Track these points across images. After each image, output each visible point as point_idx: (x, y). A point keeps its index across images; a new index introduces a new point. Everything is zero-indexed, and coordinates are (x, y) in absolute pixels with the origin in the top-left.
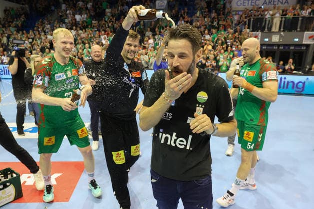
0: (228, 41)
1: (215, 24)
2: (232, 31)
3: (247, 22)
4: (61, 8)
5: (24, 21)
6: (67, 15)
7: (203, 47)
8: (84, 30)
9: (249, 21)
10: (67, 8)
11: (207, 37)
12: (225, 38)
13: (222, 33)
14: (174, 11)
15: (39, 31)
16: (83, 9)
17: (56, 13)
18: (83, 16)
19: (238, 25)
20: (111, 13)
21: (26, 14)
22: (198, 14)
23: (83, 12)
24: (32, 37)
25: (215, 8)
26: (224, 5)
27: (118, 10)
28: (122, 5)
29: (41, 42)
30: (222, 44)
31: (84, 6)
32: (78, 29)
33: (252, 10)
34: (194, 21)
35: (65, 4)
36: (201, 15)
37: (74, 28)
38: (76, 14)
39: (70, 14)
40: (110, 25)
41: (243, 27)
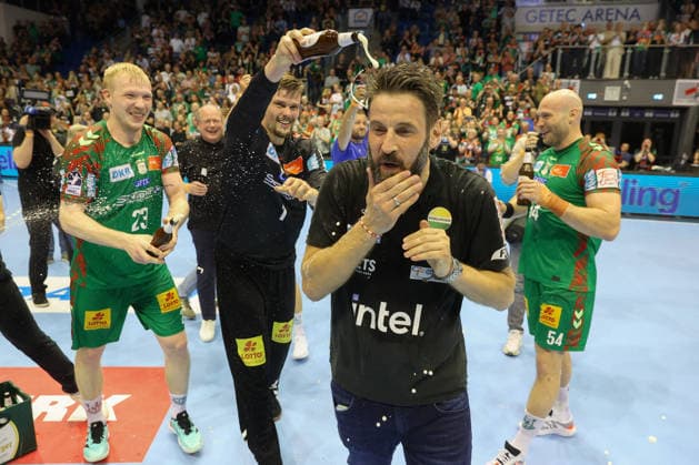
0: (507, 98)
1: (479, 60)
2: (516, 76)
3: (550, 57)
4: (139, 23)
5: (58, 50)
6: (151, 38)
7: (452, 111)
8: (189, 72)
9: (555, 54)
10: (151, 24)
11: (462, 89)
12: (501, 92)
13: (495, 80)
14: (387, 32)
15: (89, 73)
16: (187, 25)
17: (128, 35)
18: (187, 41)
19: (530, 62)
20: (250, 35)
21: (62, 37)
22: (441, 39)
23: (189, 33)
24: (74, 86)
25: (478, 26)
26: (499, 19)
27: (265, 30)
28: (275, 18)
29: (93, 99)
30: (495, 105)
31: (190, 18)
32: (176, 69)
33: (559, 31)
34: (432, 53)
35: (147, 13)
36: (448, 41)
37: (168, 66)
38: (173, 37)
39: (159, 37)
40: (246, 61)
41: (542, 68)
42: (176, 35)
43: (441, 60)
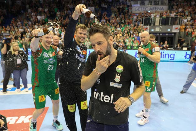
0: (131, 31)
1: (123, 21)
2: (132, 25)
3: (141, 20)
4: (28, 11)
5: (3, 19)
6: (32, 16)
7: (116, 35)
8: (43, 25)
10: (31, 12)
11: (119, 29)
12: (129, 30)
13: (128, 26)
14: (98, 14)
15: (13, 26)
16: (42, 12)
17: (25, 15)
18: (42, 16)
19: (136, 21)
20: (60, 15)
21: (4, 15)
22: (113, 15)
23: (42, 14)
24: (9, 30)
25: (122, 12)
26: (128, 10)
27: (64, 14)
28: (67, 10)
29: (15, 33)
30: (127, 33)
31: (43, 10)
32: (40, 24)
33: (144, 13)
34: (111, 19)
35: (30, 8)
36: (115, 16)
37: (37, 24)
38: (38, 15)
39: (34, 15)
40: (60, 22)
41: (139, 23)
42: (39, 15)
43: (113, 21)
